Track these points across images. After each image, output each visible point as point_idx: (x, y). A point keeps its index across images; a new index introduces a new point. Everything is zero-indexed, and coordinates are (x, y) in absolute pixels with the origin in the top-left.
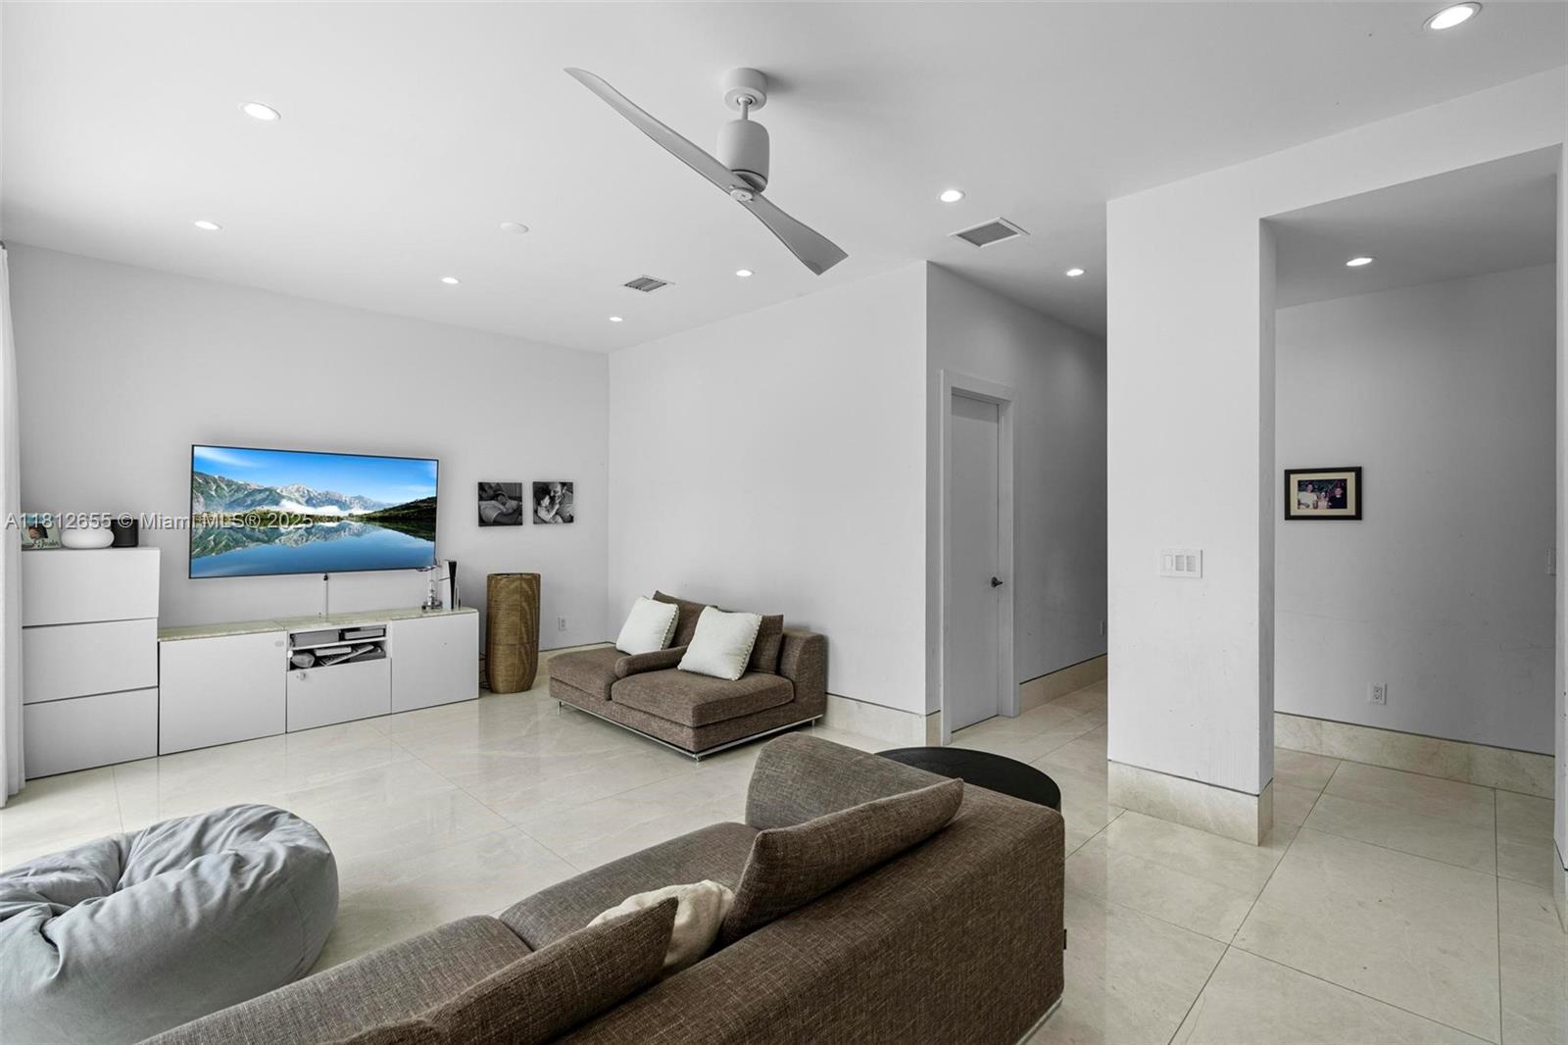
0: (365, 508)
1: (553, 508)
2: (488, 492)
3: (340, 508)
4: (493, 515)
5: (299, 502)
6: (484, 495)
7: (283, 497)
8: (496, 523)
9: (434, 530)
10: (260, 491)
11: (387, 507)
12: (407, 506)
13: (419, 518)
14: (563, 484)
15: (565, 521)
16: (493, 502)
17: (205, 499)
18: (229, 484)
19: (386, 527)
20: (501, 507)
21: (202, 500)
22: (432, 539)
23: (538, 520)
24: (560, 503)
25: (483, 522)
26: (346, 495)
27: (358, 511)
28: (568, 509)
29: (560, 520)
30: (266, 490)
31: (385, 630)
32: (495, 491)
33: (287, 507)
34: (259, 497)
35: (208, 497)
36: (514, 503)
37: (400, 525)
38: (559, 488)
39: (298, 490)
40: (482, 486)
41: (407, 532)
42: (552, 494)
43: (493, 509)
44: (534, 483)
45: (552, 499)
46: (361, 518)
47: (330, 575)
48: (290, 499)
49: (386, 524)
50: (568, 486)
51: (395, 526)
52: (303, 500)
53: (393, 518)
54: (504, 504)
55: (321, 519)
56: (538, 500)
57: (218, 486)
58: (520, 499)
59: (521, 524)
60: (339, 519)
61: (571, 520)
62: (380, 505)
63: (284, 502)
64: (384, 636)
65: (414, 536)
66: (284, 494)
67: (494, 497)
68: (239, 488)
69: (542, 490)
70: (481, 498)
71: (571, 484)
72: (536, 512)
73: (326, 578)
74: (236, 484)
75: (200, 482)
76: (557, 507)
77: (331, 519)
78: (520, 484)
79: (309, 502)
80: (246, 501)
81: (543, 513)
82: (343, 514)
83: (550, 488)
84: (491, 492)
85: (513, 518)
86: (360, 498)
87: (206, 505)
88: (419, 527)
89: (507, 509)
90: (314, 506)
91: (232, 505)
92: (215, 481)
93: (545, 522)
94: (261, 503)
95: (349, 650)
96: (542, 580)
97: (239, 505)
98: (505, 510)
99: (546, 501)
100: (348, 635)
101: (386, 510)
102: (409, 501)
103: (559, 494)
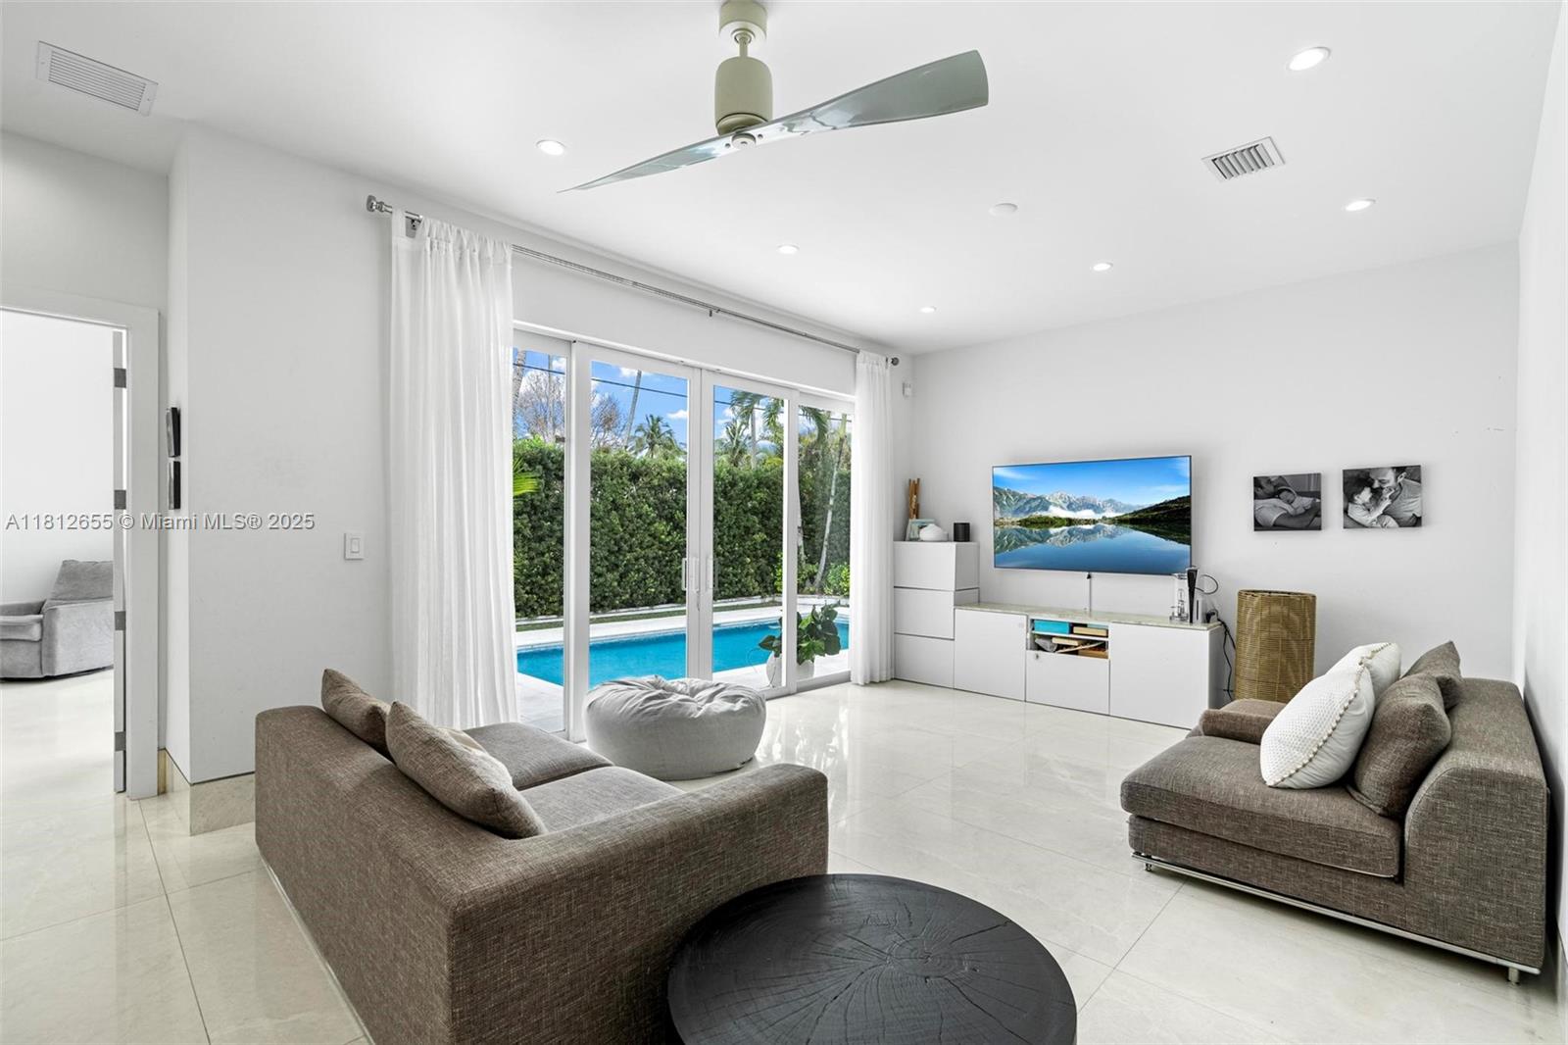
0: (1117, 511)
1: (1377, 505)
2: (1266, 489)
3: (1095, 511)
4: (1273, 516)
5: (1062, 507)
6: (1260, 492)
7: (1050, 504)
8: (1277, 527)
9: (1189, 533)
10: (1034, 499)
11: (1137, 509)
12: (1157, 508)
13: (1173, 520)
14: (1399, 470)
15: (1402, 524)
16: (1273, 501)
17: (1001, 507)
18: (1014, 494)
19: (1136, 529)
20: (1286, 506)
21: (998, 508)
22: (1188, 542)
23: (1352, 524)
24: (1393, 498)
25: (1259, 526)
26: (1099, 499)
27: (1111, 514)
28: (1411, 506)
29: (1392, 522)
30: (1038, 498)
31: (1107, 631)
32: (1275, 487)
33: (1055, 512)
34: (1034, 504)
35: (1002, 506)
36: (1307, 501)
37: (1150, 527)
38: (1390, 476)
39: (1061, 497)
40: (1257, 482)
41: (1157, 534)
42: (1376, 485)
43: (1273, 509)
44: (1345, 472)
45: (1377, 494)
46: (1113, 521)
47: (1093, 574)
48: (1056, 505)
49: (1137, 526)
50: (1410, 474)
51: (1146, 528)
52: (1065, 506)
53: (1142, 520)
54: (1290, 503)
55: (1079, 522)
56: (1349, 497)
57: (1008, 497)
58: (1317, 495)
59: (1319, 528)
60: (1094, 522)
61: (1417, 522)
62: (1130, 507)
63: (1051, 508)
64: (1107, 637)
65: (1166, 538)
66: (1051, 501)
67: (1276, 494)
68: (1021, 498)
69: (1357, 481)
70: (1256, 497)
71: (1417, 468)
72: (1346, 511)
73: (1089, 577)
74: (1018, 494)
75: (999, 496)
76: (1387, 503)
77: (1087, 522)
78: (1319, 475)
79: (1070, 507)
80: (1025, 508)
81: (1357, 513)
82: (1098, 517)
83: (1372, 476)
84: (1270, 489)
85: (1309, 520)
86: (1111, 501)
87: (1001, 513)
88: (1170, 529)
89: (1295, 509)
90: (1074, 510)
91: (1016, 512)
92: (1005, 493)
93: (1360, 525)
94: (1035, 509)
95: (1075, 643)
96: (1318, 601)
97: (1022, 511)
98: (1290, 510)
99: (1366, 495)
100: (1076, 630)
101: (1136, 513)
102: (1158, 502)
103: (1392, 483)
